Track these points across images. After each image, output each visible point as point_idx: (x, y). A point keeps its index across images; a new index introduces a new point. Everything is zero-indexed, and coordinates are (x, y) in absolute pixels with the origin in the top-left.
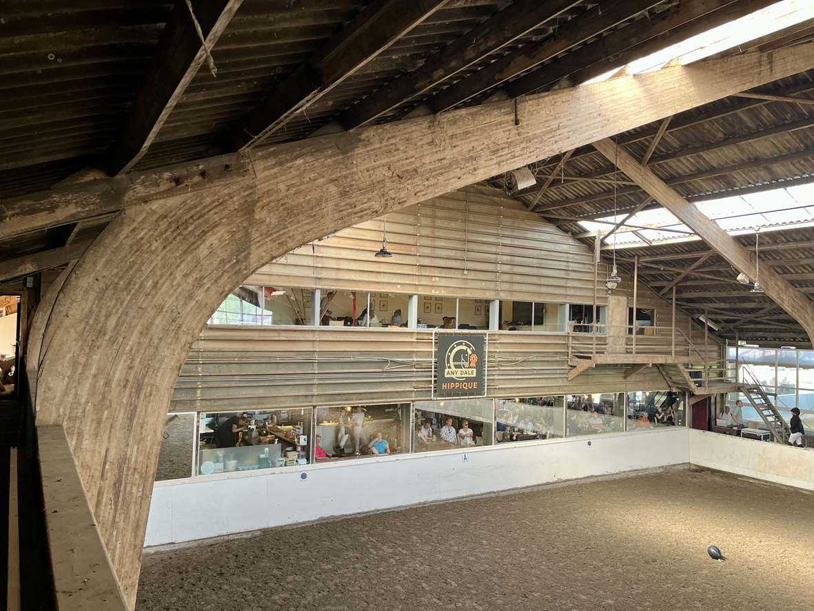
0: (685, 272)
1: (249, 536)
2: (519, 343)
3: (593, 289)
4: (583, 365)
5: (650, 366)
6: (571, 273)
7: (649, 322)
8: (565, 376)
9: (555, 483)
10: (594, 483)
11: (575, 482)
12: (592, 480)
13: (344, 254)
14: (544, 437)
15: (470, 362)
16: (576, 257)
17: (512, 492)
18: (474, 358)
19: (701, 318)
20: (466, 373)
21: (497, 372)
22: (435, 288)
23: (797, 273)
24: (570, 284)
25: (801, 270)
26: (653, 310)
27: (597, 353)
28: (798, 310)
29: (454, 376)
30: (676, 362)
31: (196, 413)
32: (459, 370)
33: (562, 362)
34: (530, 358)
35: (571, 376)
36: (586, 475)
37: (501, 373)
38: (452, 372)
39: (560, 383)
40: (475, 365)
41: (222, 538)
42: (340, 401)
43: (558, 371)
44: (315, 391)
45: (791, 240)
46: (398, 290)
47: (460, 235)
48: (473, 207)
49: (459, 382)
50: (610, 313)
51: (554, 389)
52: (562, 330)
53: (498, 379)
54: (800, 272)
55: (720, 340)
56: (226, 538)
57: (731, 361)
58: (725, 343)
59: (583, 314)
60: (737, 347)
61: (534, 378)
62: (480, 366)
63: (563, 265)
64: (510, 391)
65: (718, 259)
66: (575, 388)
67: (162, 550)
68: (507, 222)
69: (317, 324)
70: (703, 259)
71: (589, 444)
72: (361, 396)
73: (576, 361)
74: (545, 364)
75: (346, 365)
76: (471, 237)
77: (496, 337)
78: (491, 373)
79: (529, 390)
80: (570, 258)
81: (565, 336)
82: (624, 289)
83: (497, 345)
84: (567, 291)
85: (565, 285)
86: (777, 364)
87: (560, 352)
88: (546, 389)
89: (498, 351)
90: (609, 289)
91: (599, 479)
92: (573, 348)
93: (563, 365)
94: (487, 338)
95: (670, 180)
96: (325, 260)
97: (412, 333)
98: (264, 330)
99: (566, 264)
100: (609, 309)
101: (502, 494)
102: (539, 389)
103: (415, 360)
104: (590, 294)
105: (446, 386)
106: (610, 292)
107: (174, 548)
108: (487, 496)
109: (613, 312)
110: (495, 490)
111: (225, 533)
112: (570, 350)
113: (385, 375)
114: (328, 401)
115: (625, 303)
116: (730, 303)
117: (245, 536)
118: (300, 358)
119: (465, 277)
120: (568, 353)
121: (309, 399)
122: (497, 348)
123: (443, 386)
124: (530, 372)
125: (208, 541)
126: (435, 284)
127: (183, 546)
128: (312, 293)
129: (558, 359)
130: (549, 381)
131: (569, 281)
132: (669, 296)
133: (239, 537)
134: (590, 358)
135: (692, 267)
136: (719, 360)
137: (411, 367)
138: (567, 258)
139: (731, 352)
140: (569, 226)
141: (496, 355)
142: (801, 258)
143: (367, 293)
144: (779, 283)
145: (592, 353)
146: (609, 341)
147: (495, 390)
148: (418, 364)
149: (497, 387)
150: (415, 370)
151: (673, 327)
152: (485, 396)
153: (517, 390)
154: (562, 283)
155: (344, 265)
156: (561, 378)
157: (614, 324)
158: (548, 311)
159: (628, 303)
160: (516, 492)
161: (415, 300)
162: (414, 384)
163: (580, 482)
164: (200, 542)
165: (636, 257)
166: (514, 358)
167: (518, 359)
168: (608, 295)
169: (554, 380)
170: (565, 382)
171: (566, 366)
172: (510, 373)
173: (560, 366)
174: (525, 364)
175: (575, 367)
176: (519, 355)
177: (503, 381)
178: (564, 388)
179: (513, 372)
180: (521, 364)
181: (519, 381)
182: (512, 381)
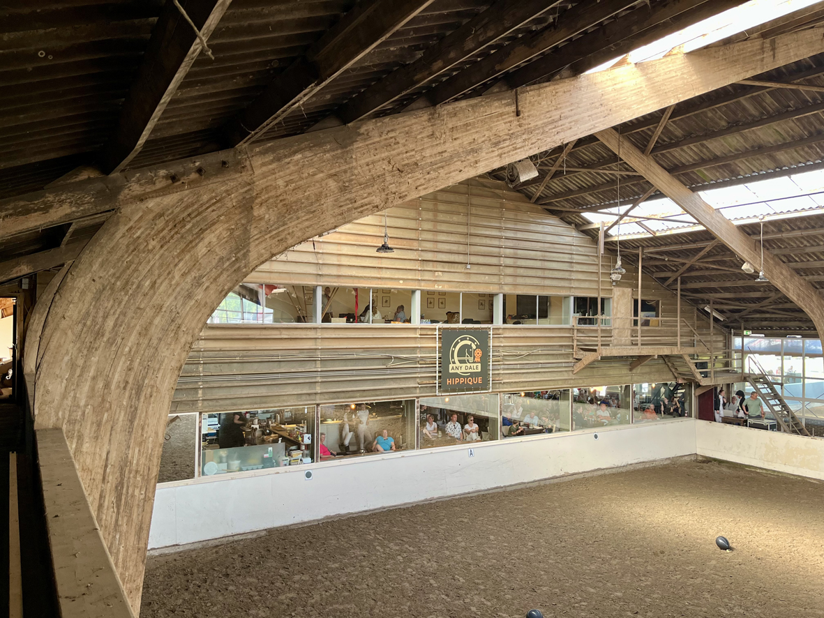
0: (689, 262)
1: (254, 536)
2: (524, 337)
3: (597, 281)
4: (589, 357)
5: (656, 357)
6: (575, 265)
7: (654, 313)
8: (570, 369)
9: (562, 476)
10: (601, 476)
11: (582, 476)
12: (599, 473)
13: (345, 250)
14: (550, 431)
15: (474, 357)
16: (580, 249)
17: (519, 487)
18: (479, 353)
19: (706, 309)
20: (470, 368)
21: (502, 366)
22: (438, 283)
23: (802, 261)
24: (574, 276)
25: (806, 258)
26: (659, 301)
27: (602, 345)
28: (804, 299)
29: (458, 372)
30: (681, 353)
31: (198, 413)
32: (464, 365)
33: (567, 355)
34: (535, 352)
35: (577, 369)
36: (593, 468)
37: (506, 367)
38: (456, 367)
39: (566, 376)
40: (479, 360)
41: (227, 539)
42: (344, 398)
43: (564, 365)
44: (318, 389)
45: (796, 228)
46: (401, 285)
47: (462, 229)
48: (475, 200)
49: (464, 377)
50: (615, 305)
51: (560, 382)
52: (567, 322)
53: (502, 374)
54: (805, 260)
55: (725, 330)
56: (231, 539)
57: (736, 351)
58: (731, 333)
59: (587, 307)
60: (743, 336)
61: (540, 373)
62: (484, 361)
63: (566, 258)
64: (515, 385)
65: (723, 249)
66: (581, 381)
67: (167, 552)
68: (510, 215)
69: (318, 322)
70: (707, 249)
71: (596, 437)
72: (365, 394)
73: (581, 355)
74: (550, 357)
75: (348, 363)
76: (473, 230)
77: (500, 331)
78: (496, 367)
79: (534, 383)
80: (573, 250)
81: (570, 329)
82: (628, 280)
83: (501, 339)
84: (571, 284)
85: (569, 277)
86: (783, 353)
87: (565, 346)
88: (551, 383)
89: (502, 345)
90: (614, 281)
91: (607, 472)
92: (578, 341)
93: (568, 358)
94: (491, 333)
95: (674, 169)
96: (325, 256)
97: (416, 329)
98: (265, 328)
99: (570, 256)
100: (613, 301)
101: (508, 489)
102: (545, 383)
103: (419, 356)
104: (594, 286)
105: (450, 382)
106: (614, 284)
107: (178, 550)
108: (494, 491)
109: (617, 304)
110: (502, 485)
111: (230, 534)
112: (575, 343)
113: (389, 372)
114: (332, 399)
115: (630, 294)
116: (735, 292)
117: (250, 536)
118: (302, 356)
119: (469, 271)
120: (573, 346)
121: (312, 397)
122: (501, 342)
123: (448, 382)
124: (535, 366)
125: (212, 542)
126: (437, 279)
127: (187, 547)
128: (314, 289)
129: (562, 352)
130: (554, 375)
131: (573, 274)
132: (674, 287)
133: (245, 538)
134: (595, 350)
135: (697, 257)
136: (725, 351)
137: (415, 363)
138: (571, 250)
139: (737, 341)
140: (572, 217)
141: (501, 349)
142: (806, 246)
143: (369, 288)
144: (784, 272)
145: (597, 345)
146: (615, 333)
147: (501, 385)
148: (422, 360)
149: (502, 382)
150: (419, 366)
151: (679, 318)
152: (491, 390)
153: (522, 385)
154: (566, 275)
155: (345, 261)
156: (566, 371)
157: (619, 316)
158: (552, 304)
159: (633, 295)
160: (522, 486)
161: (418, 295)
162: (418, 380)
163: (587, 475)
164: (204, 543)
165: (640, 248)
166: (518, 353)
167: (523, 353)
168: (613, 287)
169: (559, 374)
170: (571, 376)
171: (571, 360)
172: (515, 367)
173: (565, 359)
174: (530, 358)
175: (580, 360)
176: (524, 348)
177: (508, 376)
178: (570, 382)
179: (519, 366)
180: (526, 358)
181: (525, 375)
182: (517, 375)
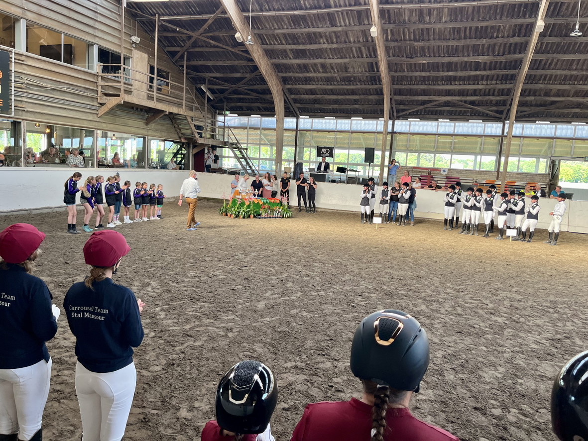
0: (195, 35)
2: (48, 70)
3: (120, 39)
4: (112, 102)
5: (167, 113)
8: (95, 112)
16: (104, 2)
19: (202, 87)
21: (25, 95)
24: (98, 26)
26: (169, 73)
30: (186, 114)
33: (92, 98)
34: (61, 87)
35: (100, 113)
37: (29, 95)
39: (91, 118)
43: (88, 107)
51: (85, 122)
52: (91, 68)
53: (26, 102)
55: (213, 110)
57: (220, 127)
61: (65, 108)
64: (40, 116)
66: (104, 125)
73: (105, 99)
74: (76, 96)
77: (23, 58)
78: (18, 94)
79: (60, 118)
81: (95, 75)
82: (145, 46)
83: (24, 66)
84: (95, 32)
85: (93, 26)
87: (91, 89)
88: (76, 121)
89: (26, 72)
90: (133, 43)
92: (102, 86)
93: (93, 101)
94: (13, 57)
100: (133, 61)
104: (116, 41)
106: (134, 46)
109: (136, 65)
112: (99, 89)
115: (147, 60)
120: (98, 91)
122: (24, 69)
129: (88, 94)
130: (80, 114)
131: (97, 23)
132: (181, 64)
135: (201, 30)
139: (220, 118)
141: (23, 76)
147: (24, 113)
149: (25, 110)
151: (184, 85)
152: (13, 116)
154: (91, 23)
156: (91, 113)
159: (149, 61)
165: (157, 15)
166: (43, 84)
167: (47, 85)
168: (133, 48)
169: (84, 114)
170: (95, 118)
171: (96, 104)
172: (40, 98)
173: (90, 102)
174: (55, 92)
175: (104, 104)
176: (48, 81)
177: (31, 105)
178: (94, 123)
179: (43, 98)
180: (51, 92)
181: (49, 108)
182: (41, 107)
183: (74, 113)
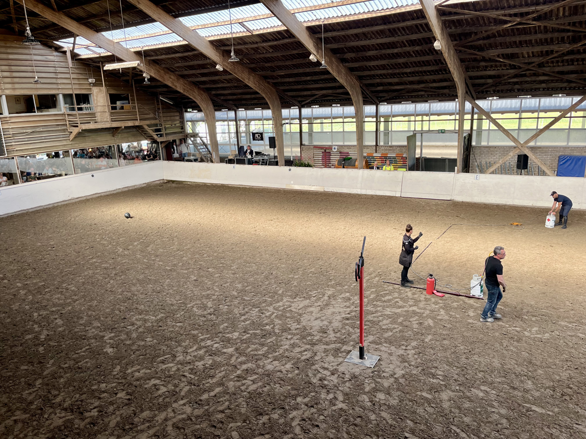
2: (27, 121)
3: (80, 84)
4: (75, 131)
6: (59, 74)
7: (127, 101)
8: (67, 138)
9: (70, 200)
10: (98, 197)
11: (85, 198)
12: (97, 195)
14: (60, 175)
16: (61, 63)
19: (160, 97)
21: (13, 140)
24: (59, 81)
26: (128, 94)
30: (141, 124)
33: (64, 130)
34: (38, 130)
35: (70, 138)
36: (92, 193)
37: (17, 140)
39: (65, 143)
43: (62, 136)
50: (95, 98)
51: (61, 147)
52: (61, 110)
53: (15, 145)
61: (43, 142)
63: (52, 70)
64: (26, 151)
66: (77, 145)
71: (93, 176)
73: (72, 129)
74: (51, 132)
77: (8, 119)
78: (8, 141)
79: (41, 149)
80: (56, 65)
81: (63, 114)
83: (10, 124)
84: (58, 86)
87: (61, 125)
88: (54, 148)
89: (11, 127)
90: (91, 83)
91: (102, 194)
92: (69, 121)
93: (65, 132)
99: (54, 68)
100: (93, 95)
102: (49, 148)
106: (92, 85)
109: (97, 97)
112: (68, 123)
124: (39, 138)
129: (60, 128)
130: (55, 142)
138: (54, 64)
140: (50, 44)
141: (9, 130)
146: (98, 115)
147: (14, 152)
149: (15, 150)
151: (136, 104)
152: (6, 155)
153: (31, 150)
154: (54, 81)
156: (64, 140)
157: (99, 104)
159: (107, 91)
163: (88, 198)
165: (100, 62)
166: (25, 131)
167: (28, 131)
168: (91, 87)
169: (60, 142)
170: (69, 142)
171: (67, 133)
172: (24, 140)
173: (63, 133)
174: (35, 133)
175: (71, 132)
176: (29, 128)
177: (19, 146)
178: (68, 146)
179: (26, 140)
180: (32, 134)
181: (32, 144)
182: (26, 145)
183: (51, 143)
